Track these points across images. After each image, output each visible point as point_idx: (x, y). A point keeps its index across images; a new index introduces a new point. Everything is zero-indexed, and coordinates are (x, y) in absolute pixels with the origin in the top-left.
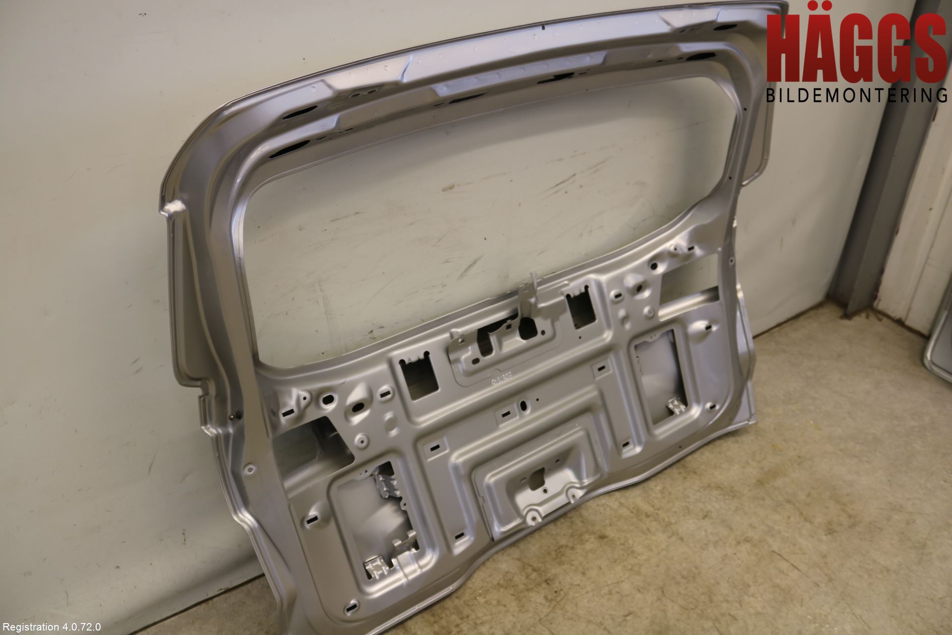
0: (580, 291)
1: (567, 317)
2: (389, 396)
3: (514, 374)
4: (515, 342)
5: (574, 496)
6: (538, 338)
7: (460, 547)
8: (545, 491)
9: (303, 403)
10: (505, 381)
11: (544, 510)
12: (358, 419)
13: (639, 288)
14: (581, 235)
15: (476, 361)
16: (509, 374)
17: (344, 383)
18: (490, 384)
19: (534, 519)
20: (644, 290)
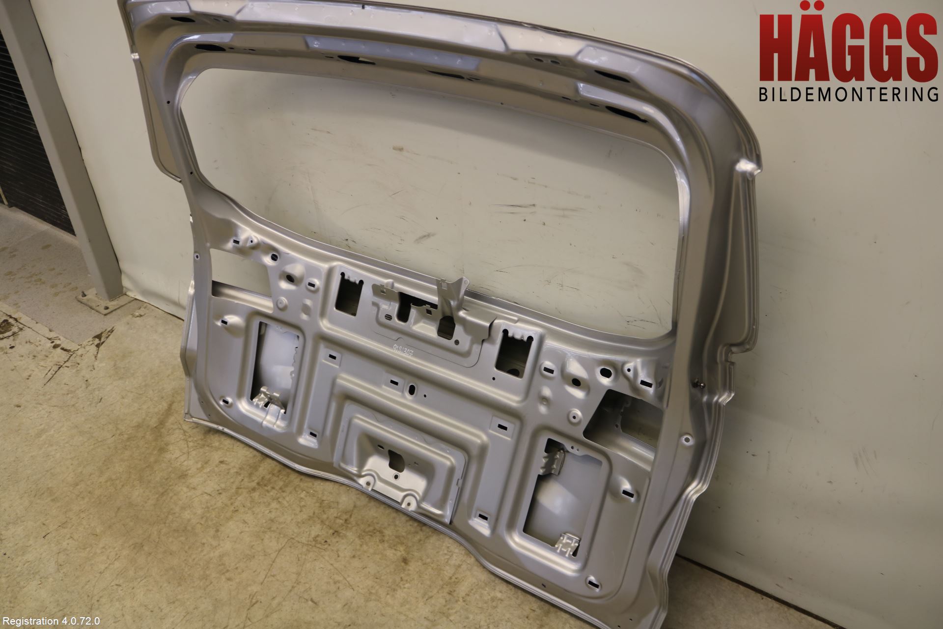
0: (522, 337)
1: (493, 350)
2: (312, 288)
3: (415, 355)
4: (428, 329)
5: (409, 504)
6: (450, 343)
7: (306, 440)
8: (396, 477)
9: (249, 244)
10: (404, 355)
11: (380, 486)
12: (284, 285)
13: (576, 382)
14: (549, 282)
15: (389, 317)
16: (411, 352)
17: (288, 254)
18: (391, 346)
19: (368, 484)
20: (582, 389)
